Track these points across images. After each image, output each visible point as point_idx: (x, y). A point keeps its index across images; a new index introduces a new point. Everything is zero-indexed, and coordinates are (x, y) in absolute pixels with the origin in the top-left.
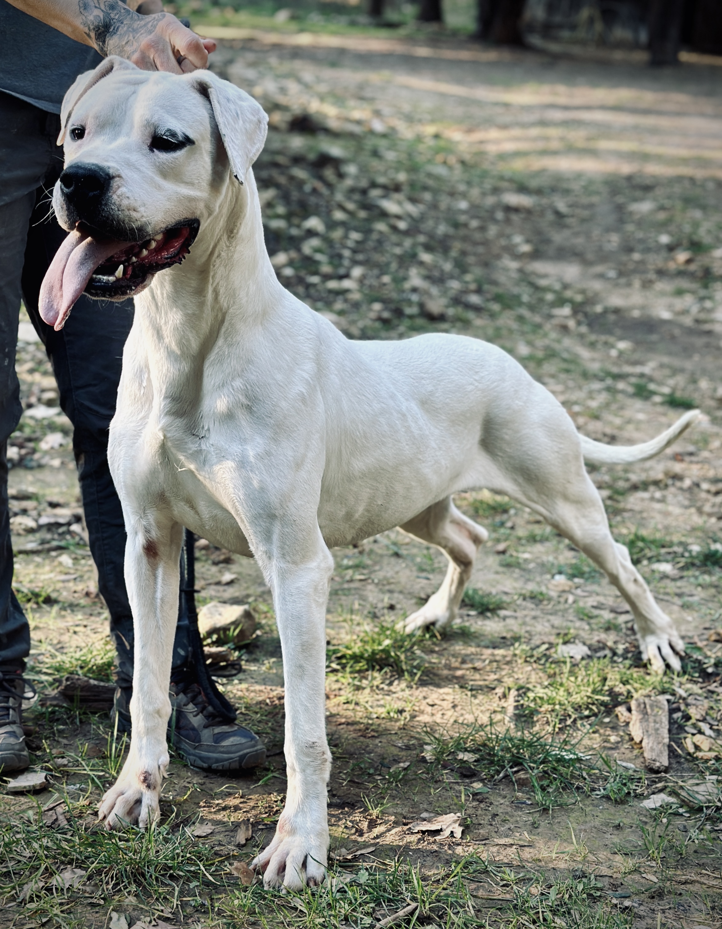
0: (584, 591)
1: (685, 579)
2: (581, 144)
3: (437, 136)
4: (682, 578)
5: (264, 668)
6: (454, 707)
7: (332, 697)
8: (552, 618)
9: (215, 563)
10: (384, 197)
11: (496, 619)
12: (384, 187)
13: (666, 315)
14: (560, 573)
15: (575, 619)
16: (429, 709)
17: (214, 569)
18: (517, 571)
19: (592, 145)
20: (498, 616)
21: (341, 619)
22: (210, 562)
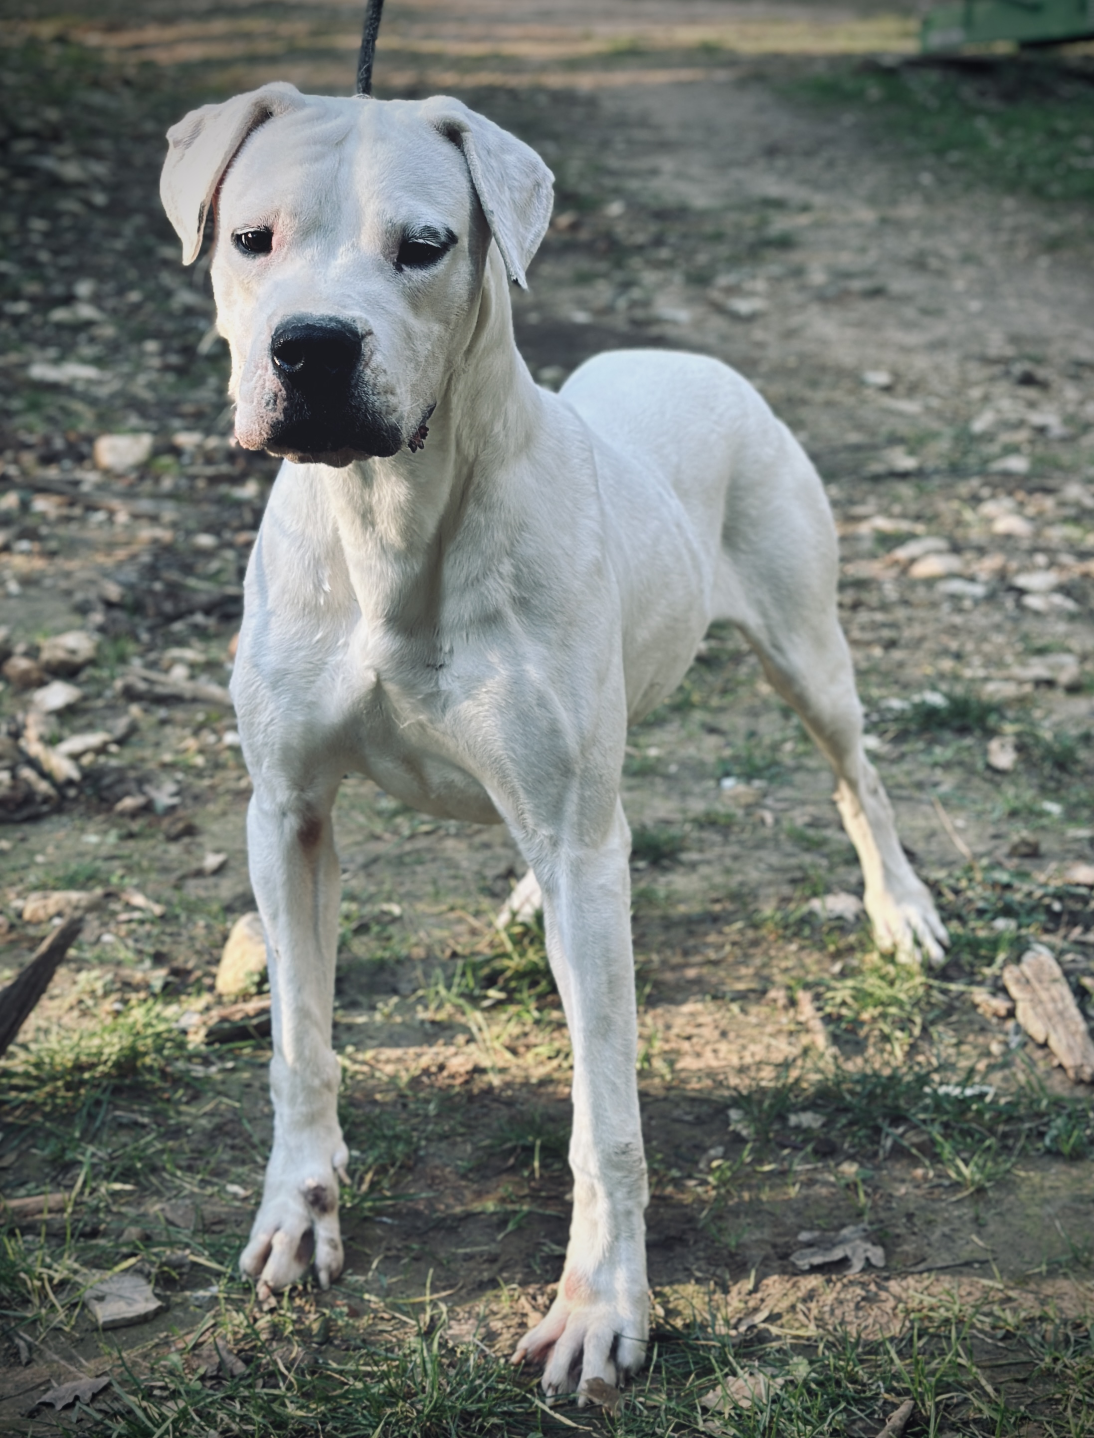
0: (778, 800)
1: (909, 758)
2: (304, 42)
3: (61, 39)
4: (902, 757)
5: (378, 1017)
6: (724, 1034)
7: (522, 1050)
8: (762, 854)
9: (174, 838)
10: (41, 151)
11: (681, 870)
12: (34, 134)
13: (581, 317)
14: (727, 774)
15: (796, 850)
16: (686, 1046)
17: (175, 849)
18: (658, 780)
19: (324, 42)
20: (681, 863)
21: (444, 907)
22: (161, 837)
